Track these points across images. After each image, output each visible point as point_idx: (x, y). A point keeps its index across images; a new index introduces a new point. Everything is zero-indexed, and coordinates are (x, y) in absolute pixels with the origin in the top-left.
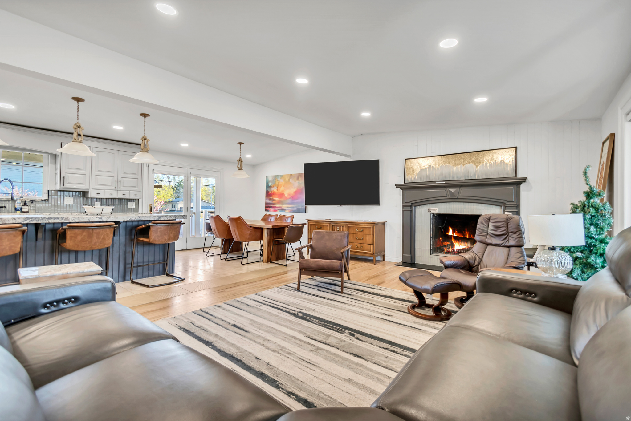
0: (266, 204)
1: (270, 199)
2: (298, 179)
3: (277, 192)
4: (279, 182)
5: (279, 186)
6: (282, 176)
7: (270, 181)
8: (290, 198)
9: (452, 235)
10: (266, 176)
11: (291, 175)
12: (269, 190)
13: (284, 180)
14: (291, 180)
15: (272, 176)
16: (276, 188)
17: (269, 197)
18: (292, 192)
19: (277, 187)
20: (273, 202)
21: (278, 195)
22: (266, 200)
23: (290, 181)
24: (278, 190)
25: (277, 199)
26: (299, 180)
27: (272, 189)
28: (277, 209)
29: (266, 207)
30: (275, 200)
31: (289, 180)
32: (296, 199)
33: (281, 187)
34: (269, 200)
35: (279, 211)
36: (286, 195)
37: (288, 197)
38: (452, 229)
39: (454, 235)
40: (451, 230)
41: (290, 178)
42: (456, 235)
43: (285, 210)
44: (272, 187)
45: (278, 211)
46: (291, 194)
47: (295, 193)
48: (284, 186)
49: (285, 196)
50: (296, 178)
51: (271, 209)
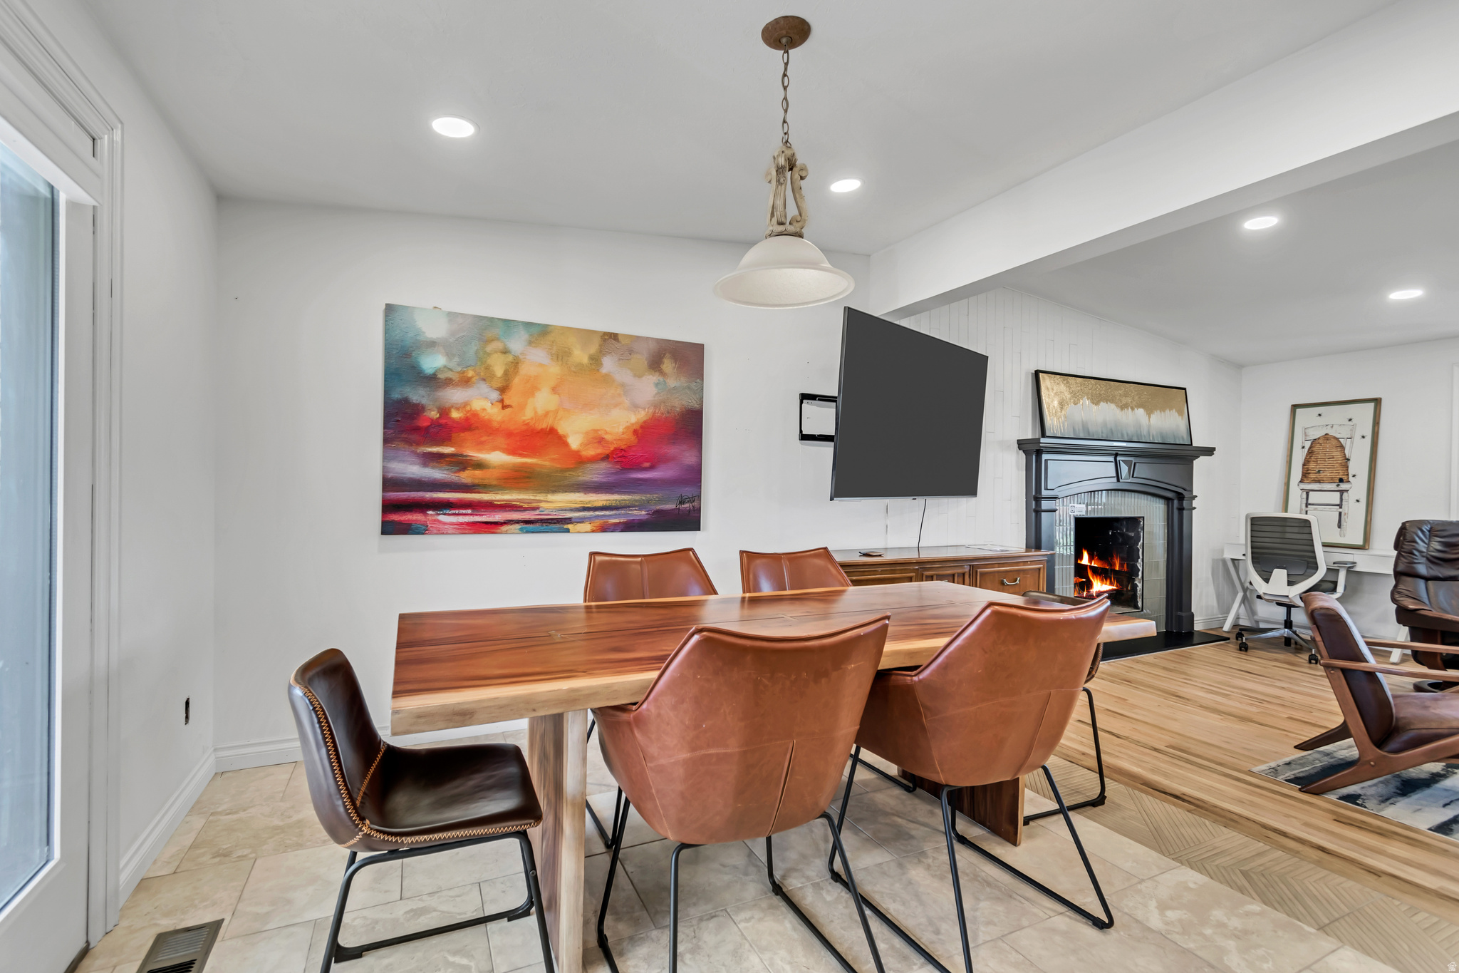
0: (389, 483)
1: (440, 457)
2: (655, 364)
3: (499, 418)
4: (516, 363)
5: (516, 381)
6: (540, 332)
7: (432, 344)
8: (606, 458)
9: (1089, 564)
10: (390, 309)
11: (614, 337)
12: (417, 395)
13: (561, 355)
14: (609, 364)
15: (452, 316)
16: (495, 395)
17: (419, 444)
18: (621, 430)
19: (503, 390)
20: (466, 476)
21: (510, 434)
22: (385, 458)
23: (604, 370)
24: (504, 407)
25: (497, 458)
26: (662, 373)
27: (454, 396)
28: (498, 517)
29: (389, 507)
30: (479, 465)
31: (596, 360)
32: (647, 465)
33: (532, 389)
34: (425, 465)
35: (518, 526)
36: (575, 442)
37: (591, 452)
38: (1089, 554)
39: (1093, 565)
40: (1085, 555)
41: (602, 352)
42: (1095, 565)
43: (569, 521)
44: (448, 382)
45: (505, 528)
46: (607, 437)
47: (635, 432)
48: (554, 390)
49: (566, 444)
50: (641, 360)
51: (442, 518)
